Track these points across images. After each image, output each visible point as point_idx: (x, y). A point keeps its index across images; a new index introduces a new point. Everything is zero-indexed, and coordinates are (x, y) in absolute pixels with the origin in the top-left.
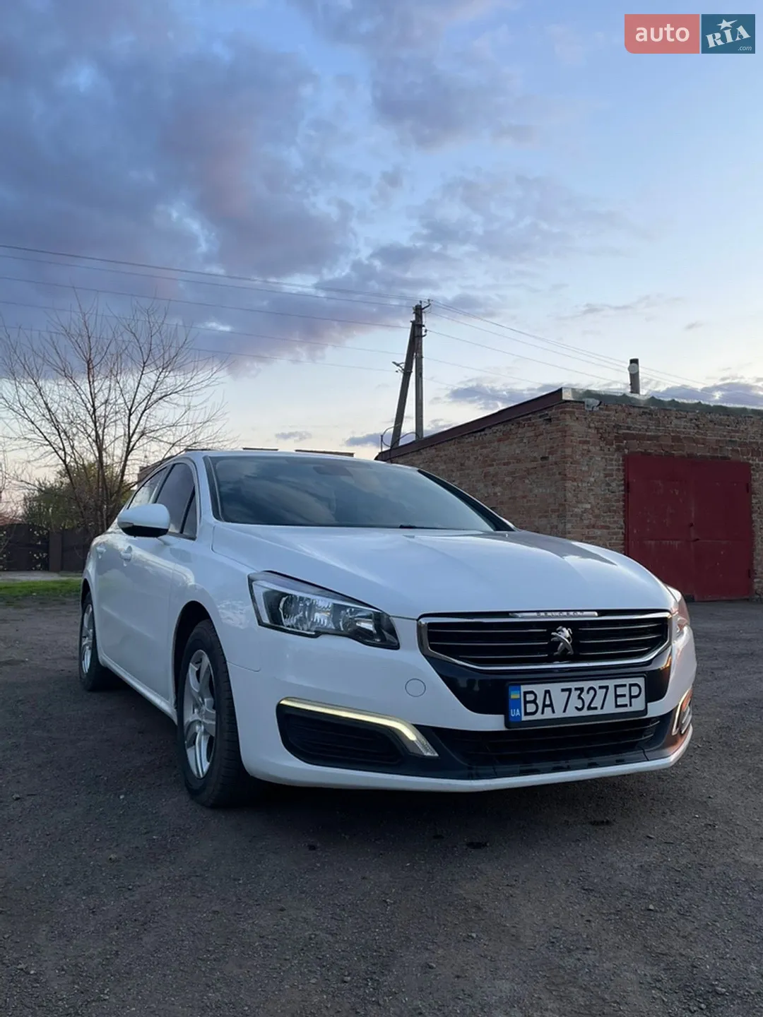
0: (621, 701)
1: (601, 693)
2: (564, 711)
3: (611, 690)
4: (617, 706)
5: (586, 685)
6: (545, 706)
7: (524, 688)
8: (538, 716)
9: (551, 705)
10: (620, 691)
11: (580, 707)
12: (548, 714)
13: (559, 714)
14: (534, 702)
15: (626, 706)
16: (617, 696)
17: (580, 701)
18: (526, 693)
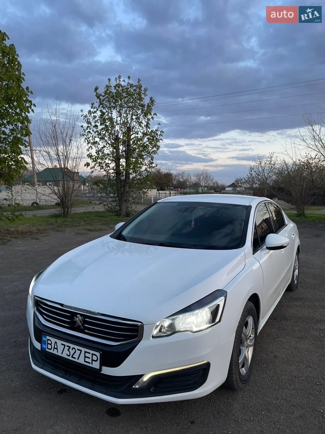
0: (87, 360)
1: (78, 352)
2: (62, 353)
3: (83, 353)
4: (85, 361)
5: (72, 346)
6: (54, 348)
7: (48, 338)
8: (51, 351)
9: (57, 349)
10: (87, 355)
11: (68, 354)
12: (55, 352)
13: (59, 354)
14: (51, 344)
15: (89, 363)
16: (85, 357)
17: (68, 352)
18: (48, 340)
